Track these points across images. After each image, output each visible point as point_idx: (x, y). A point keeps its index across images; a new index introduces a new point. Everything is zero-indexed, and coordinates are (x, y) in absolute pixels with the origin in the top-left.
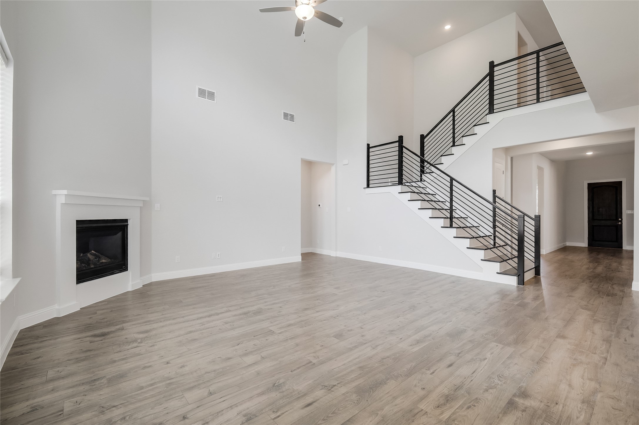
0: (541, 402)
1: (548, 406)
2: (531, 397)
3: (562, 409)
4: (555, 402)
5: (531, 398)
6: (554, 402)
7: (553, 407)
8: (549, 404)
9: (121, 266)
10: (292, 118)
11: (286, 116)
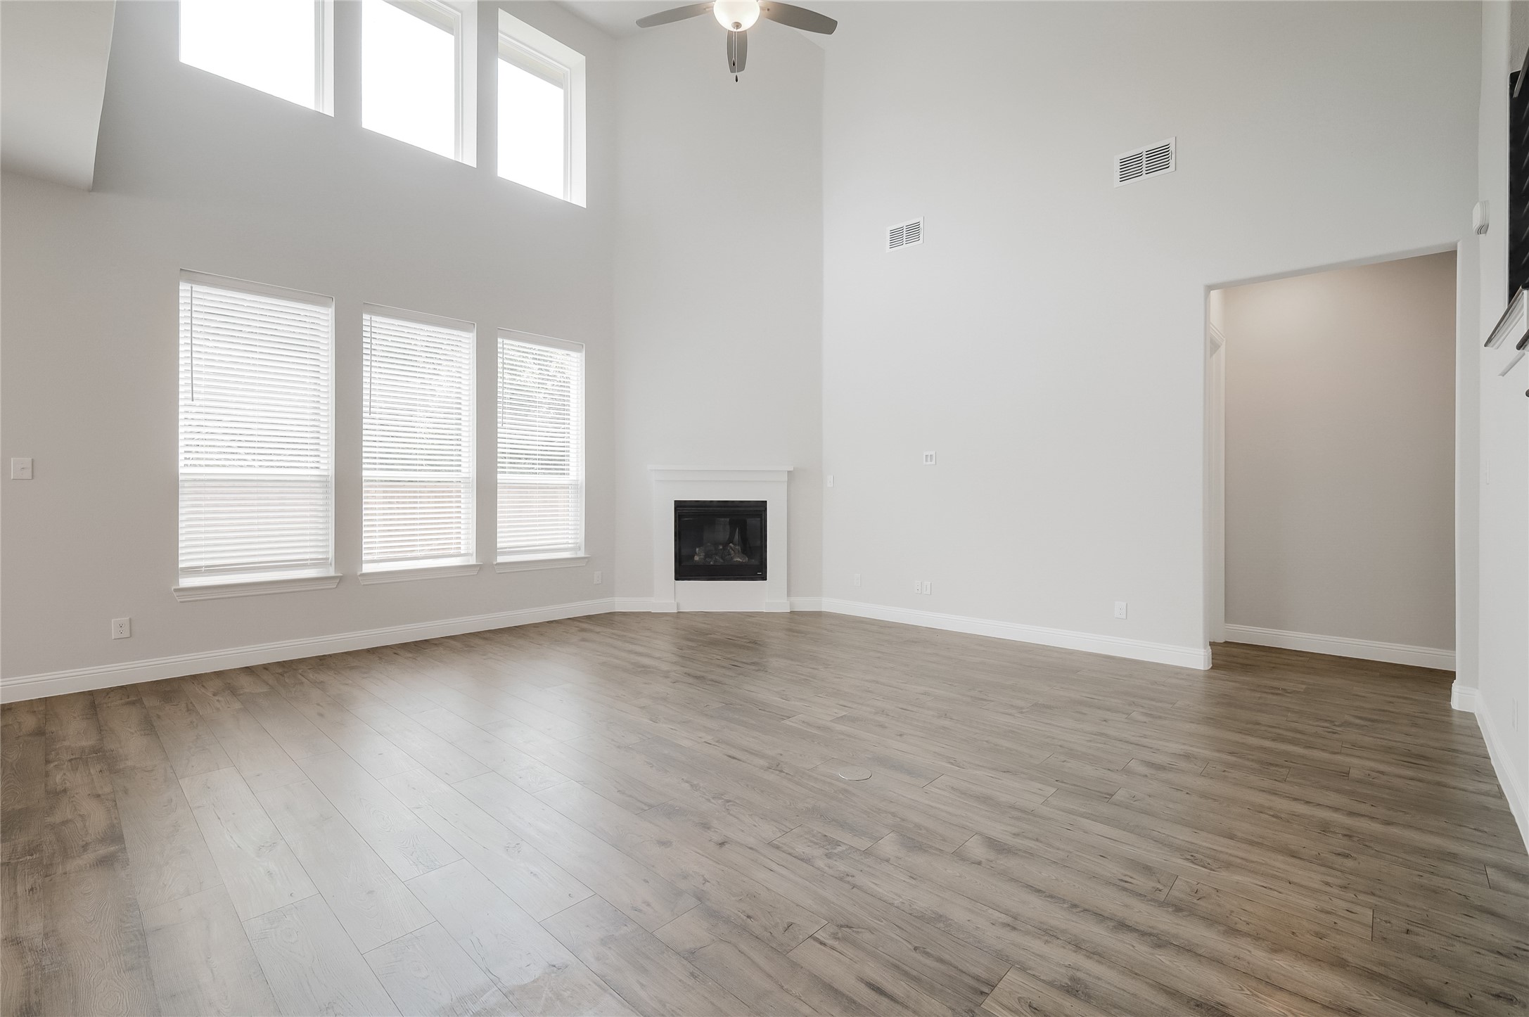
0: (65, 873)
1: (46, 876)
2: (90, 867)
3: (16, 889)
4: (36, 889)
5: (88, 865)
6: (38, 888)
7: (37, 881)
8: (47, 879)
9: (756, 570)
10: (1159, 158)
11: (1130, 167)
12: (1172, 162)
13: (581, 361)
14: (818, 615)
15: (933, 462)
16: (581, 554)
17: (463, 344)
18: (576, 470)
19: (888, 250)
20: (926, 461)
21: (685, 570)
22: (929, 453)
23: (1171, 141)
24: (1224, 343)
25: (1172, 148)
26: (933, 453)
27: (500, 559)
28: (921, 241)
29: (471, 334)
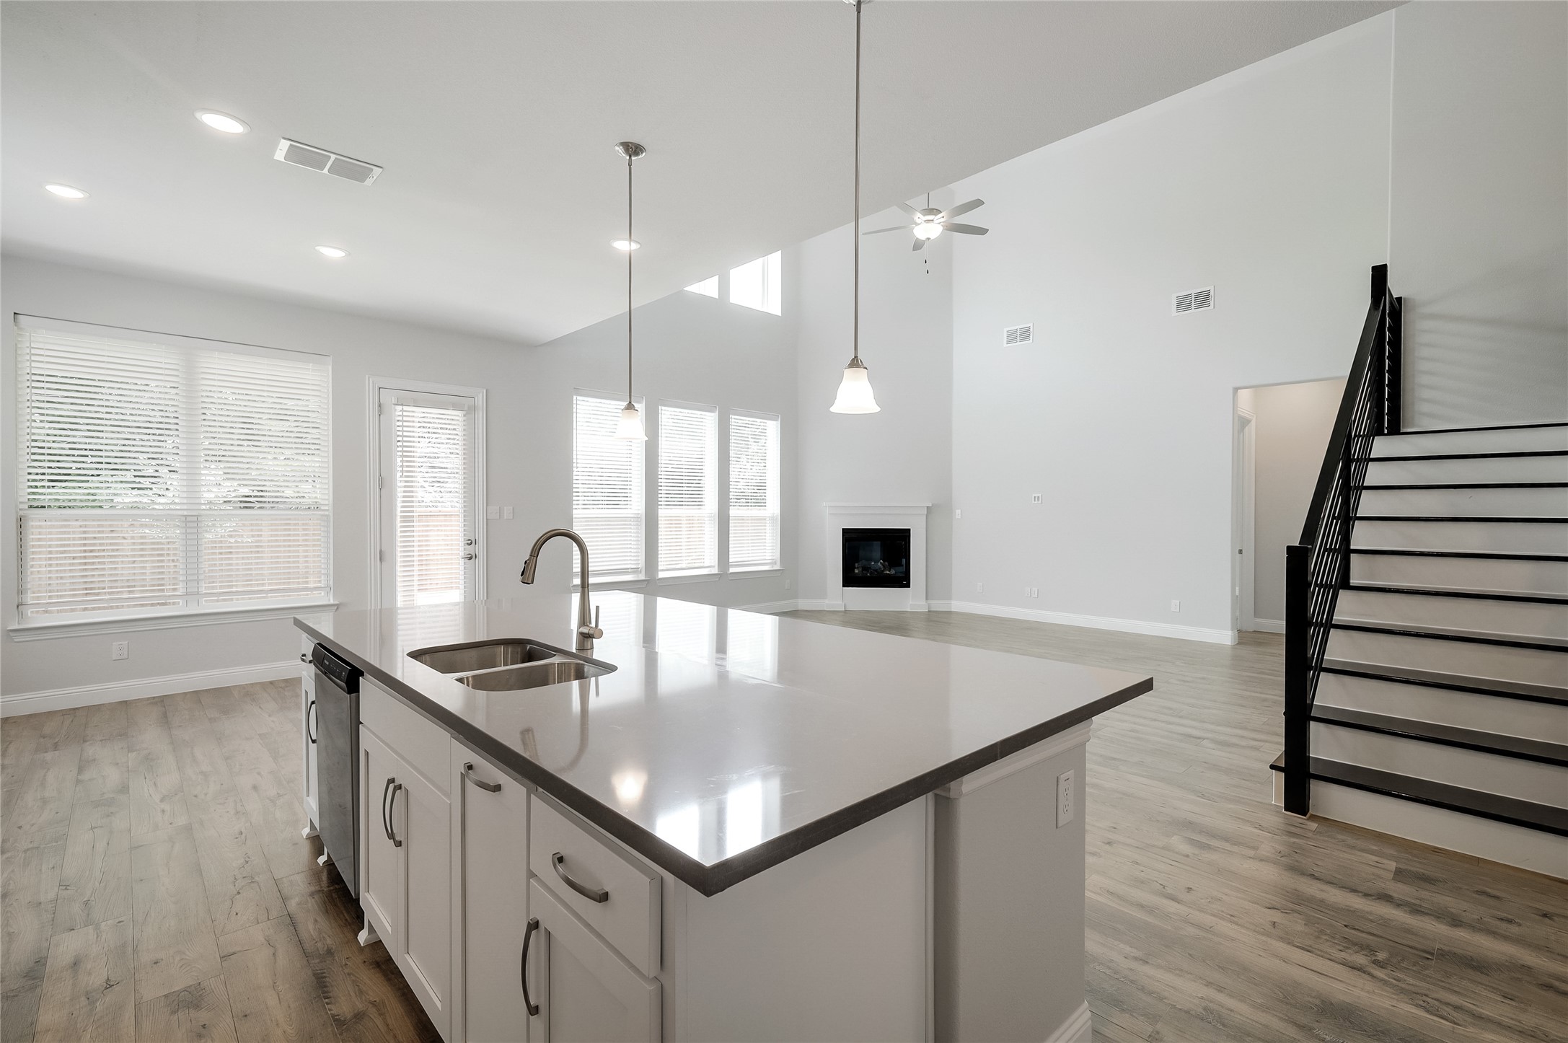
9: (902, 580)
10: (1203, 299)
11: (1183, 304)
12: (1212, 303)
13: (777, 427)
14: (950, 613)
15: (1040, 502)
16: (777, 567)
17: (710, 420)
18: (773, 505)
19: (1005, 345)
20: (1035, 501)
21: (850, 580)
22: (1036, 495)
23: (1211, 288)
24: (1254, 419)
25: (1212, 293)
26: (1040, 495)
27: (732, 570)
28: (1031, 341)
29: (712, 414)
